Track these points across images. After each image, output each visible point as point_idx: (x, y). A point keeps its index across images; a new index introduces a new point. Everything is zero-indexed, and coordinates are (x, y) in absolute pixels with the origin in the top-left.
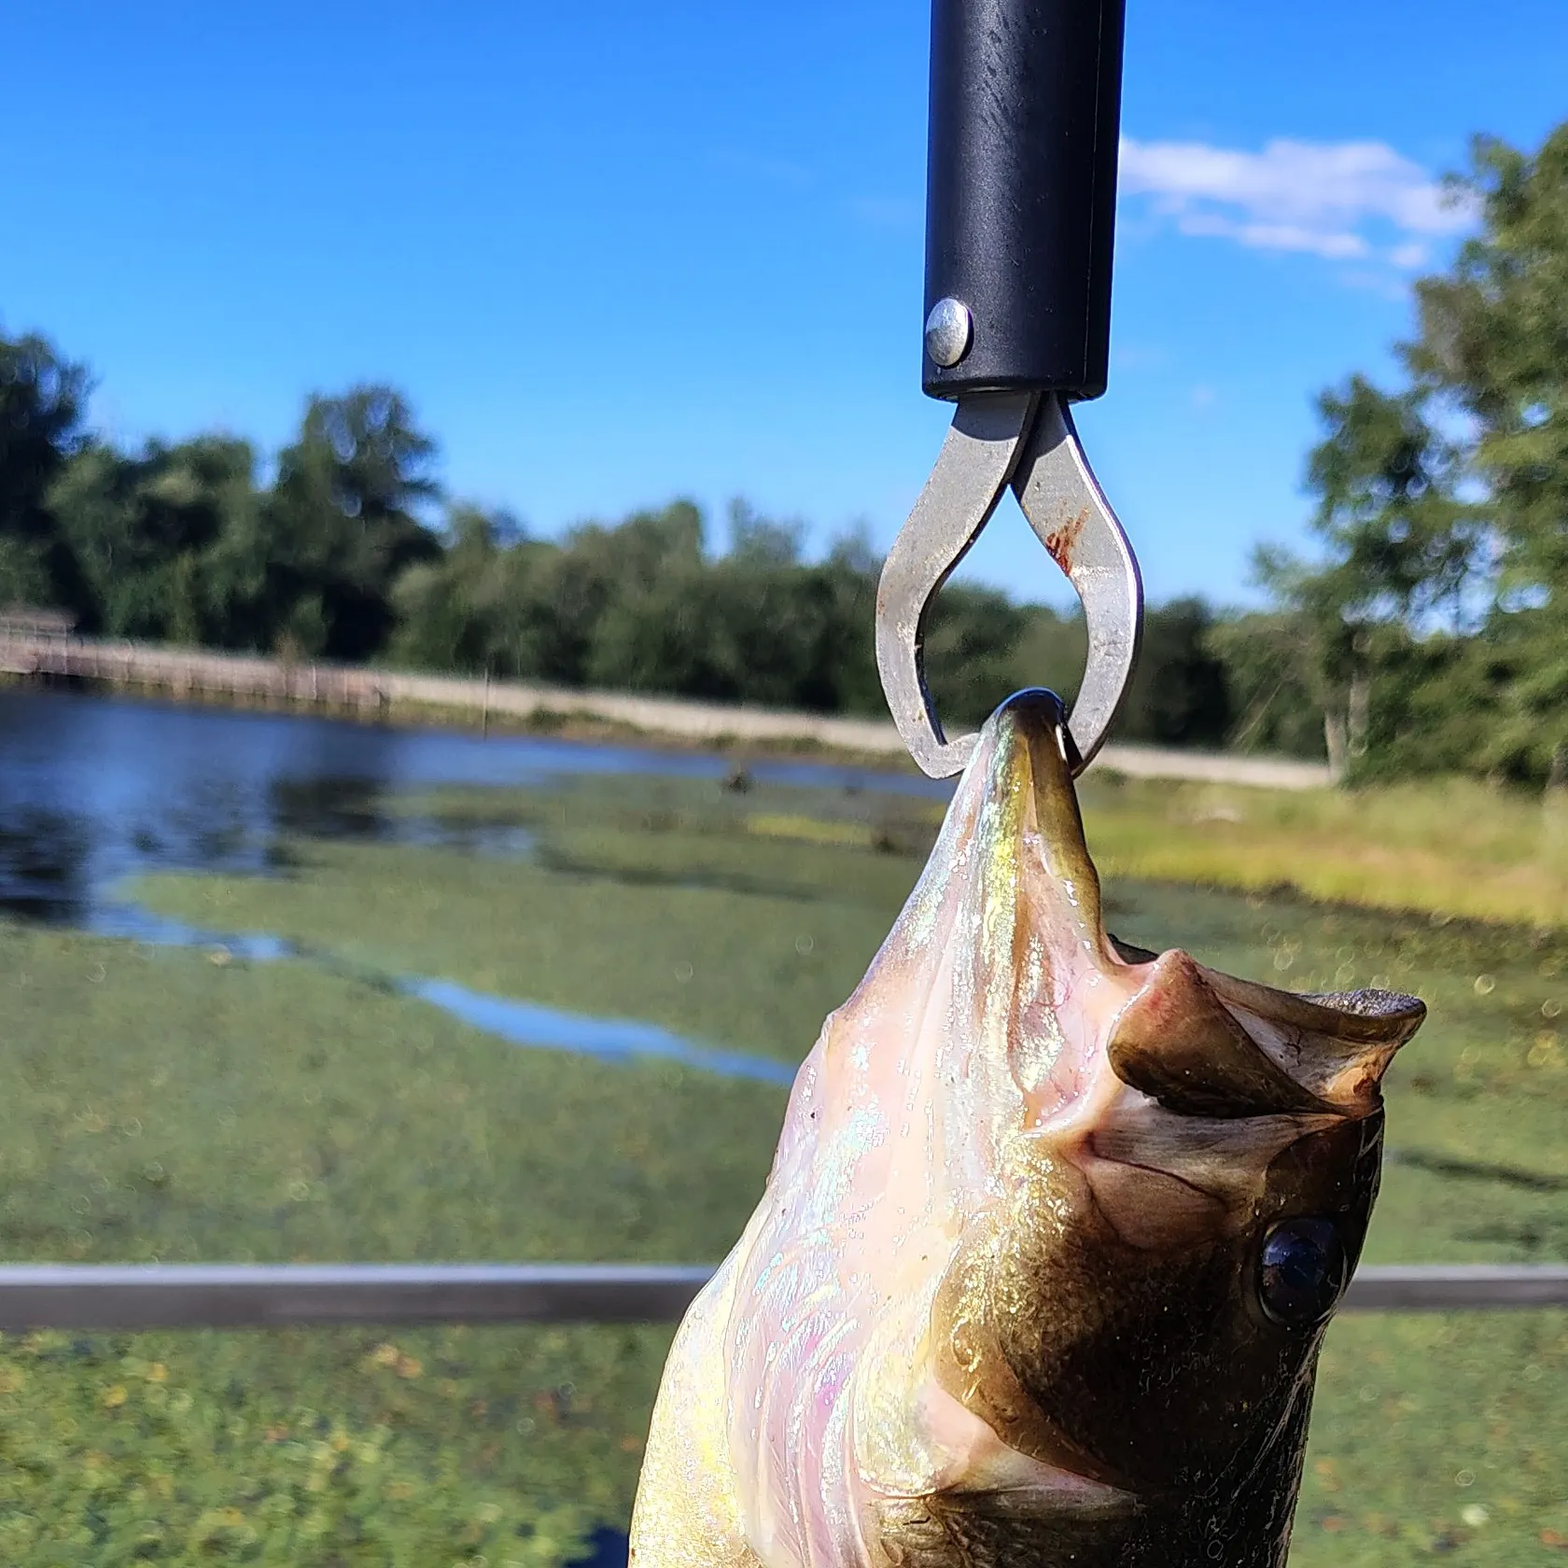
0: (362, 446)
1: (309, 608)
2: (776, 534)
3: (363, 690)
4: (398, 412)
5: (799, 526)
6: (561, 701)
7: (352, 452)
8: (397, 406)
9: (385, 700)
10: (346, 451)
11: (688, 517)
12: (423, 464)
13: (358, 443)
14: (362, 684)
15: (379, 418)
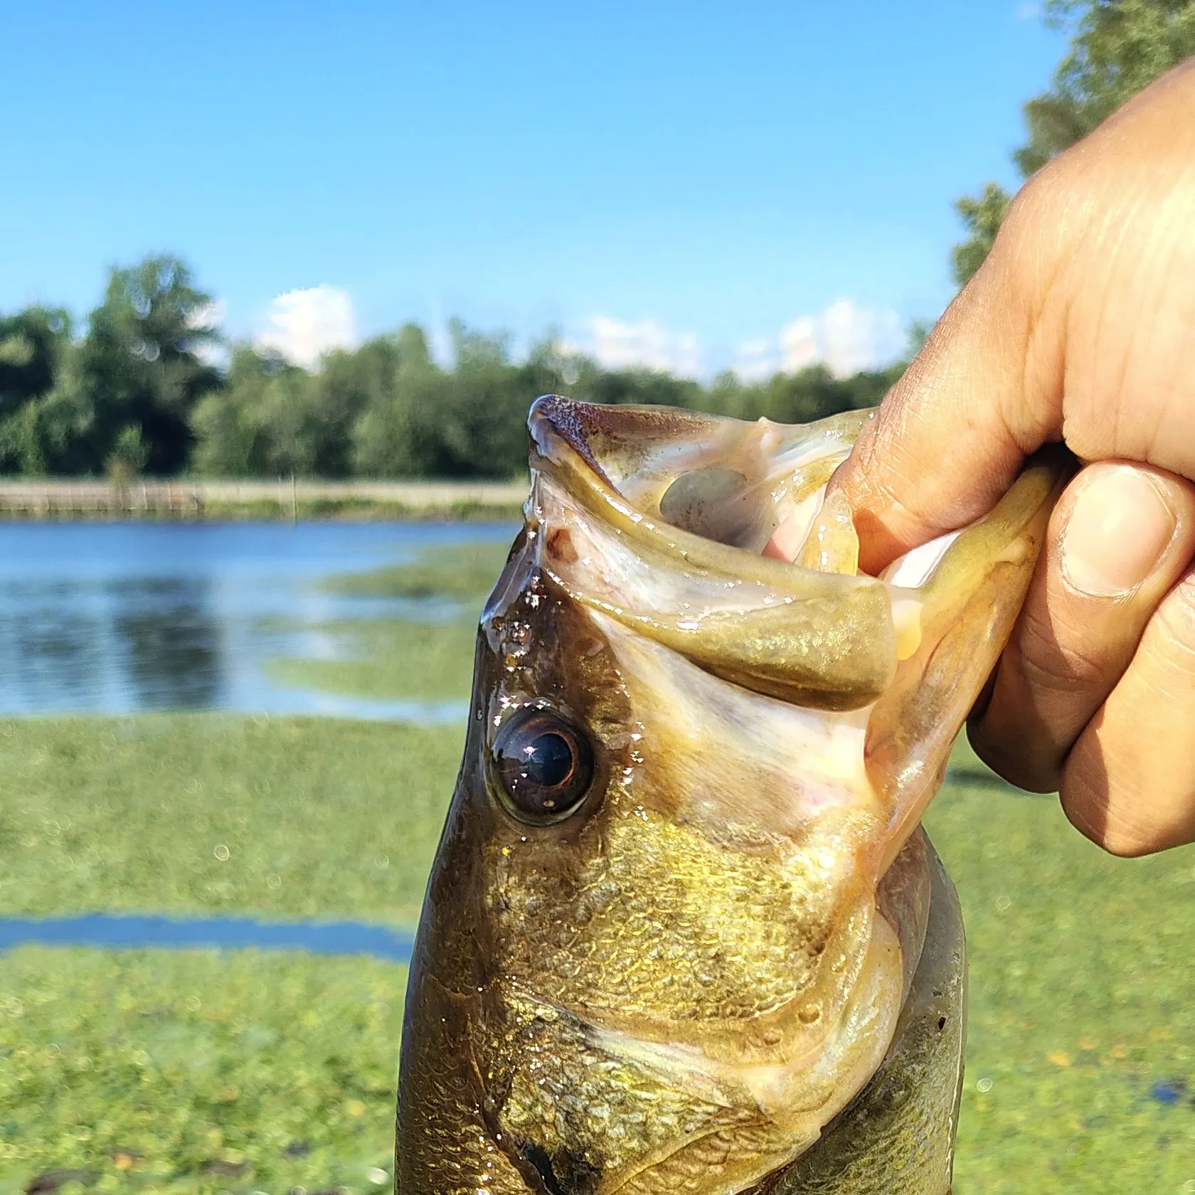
0: (155, 304)
1: (130, 436)
2: (487, 344)
3: (183, 499)
4: (181, 274)
5: (506, 336)
6: (336, 491)
7: (148, 309)
8: (179, 268)
9: (201, 505)
10: (142, 308)
11: (416, 338)
12: (204, 314)
13: (152, 302)
14: (182, 493)
15: (166, 280)
